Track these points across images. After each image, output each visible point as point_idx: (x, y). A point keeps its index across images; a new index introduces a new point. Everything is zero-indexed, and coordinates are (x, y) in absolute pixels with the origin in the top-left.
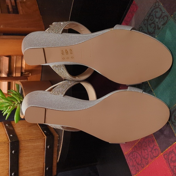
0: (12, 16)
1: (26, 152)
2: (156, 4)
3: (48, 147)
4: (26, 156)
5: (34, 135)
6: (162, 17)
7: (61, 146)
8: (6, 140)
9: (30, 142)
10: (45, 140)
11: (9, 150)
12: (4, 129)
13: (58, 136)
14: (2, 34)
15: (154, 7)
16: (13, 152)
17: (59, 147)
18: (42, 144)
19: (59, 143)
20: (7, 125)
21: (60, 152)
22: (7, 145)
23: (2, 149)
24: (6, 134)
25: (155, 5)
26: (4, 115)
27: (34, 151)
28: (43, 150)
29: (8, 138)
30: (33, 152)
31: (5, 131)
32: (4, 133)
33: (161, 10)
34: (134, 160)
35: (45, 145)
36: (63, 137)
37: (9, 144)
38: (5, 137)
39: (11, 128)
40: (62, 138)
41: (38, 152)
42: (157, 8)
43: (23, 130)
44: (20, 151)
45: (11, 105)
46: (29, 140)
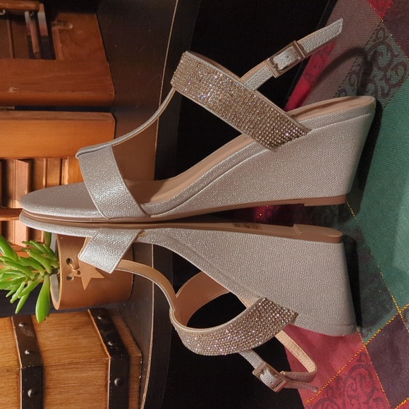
1: (60, 393)
2: (377, 33)
3: (116, 382)
4: (61, 404)
5: (83, 352)
6: (392, 66)
7: (147, 380)
8: (13, 363)
9: (71, 368)
10: (107, 364)
11: (18, 389)
12: (13, 334)
13: (140, 355)
14: (14, 108)
15: (375, 41)
16: (29, 393)
17: (141, 381)
18: (102, 373)
19: (143, 373)
20: (20, 325)
21: (145, 395)
22: (15, 376)
23: (3, 385)
24: (16, 348)
25: (377, 36)
26: (12, 301)
27: (81, 392)
28: (102, 389)
29: (18, 359)
30: (78, 394)
31: (14, 339)
32: (11, 346)
33: (389, 49)
35: (107, 376)
36: (150, 359)
37: (18, 374)
38: (13, 355)
39: (29, 334)
40: (149, 363)
41: (92, 394)
42: (382, 43)
43: (56, 338)
44: (47, 391)
45: (29, 279)
46: (69, 364)
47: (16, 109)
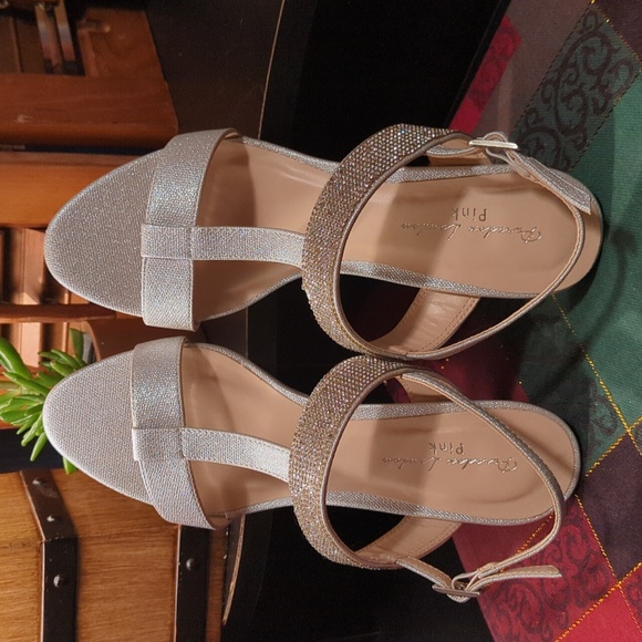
0: (60, 81)
1: (103, 582)
2: (585, 20)
3: (188, 564)
4: (105, 599)
5: (137, 519)
6: (610, 66)
7: (238, 559)
8: (30, 534)
9: (121, 542)
10: (175, 536)
11: (39, 574)
12: (25, 494)
14: (23, 147)
15: (581, 32)
16: (56, 581)
17: (228, 564)
18: (165, 551)
19: (230, 550)
20: (35, 482)
21: (233, 584)
22: (34, 554)
23: (15, 568)
24: (32, 513)
25: (584, 25)
26: (23, 442)
27: (135, 579)
28: (168, 576)
29: (37, 529)
30: (130, 584)
31: (28, 502)
32: (25, 512)
33: (605, 41)
34: (512, 615)
35: (174, 556)
36: (242, 525)
37: (39, 551)
38: (29, 524)
39: (51, 494)
40: (242, 532)
41: (153, 583)
42: (594, 34)
43: (94, 500)
44: (83, 578)
46: (119, 535)
47: (27, 150)
